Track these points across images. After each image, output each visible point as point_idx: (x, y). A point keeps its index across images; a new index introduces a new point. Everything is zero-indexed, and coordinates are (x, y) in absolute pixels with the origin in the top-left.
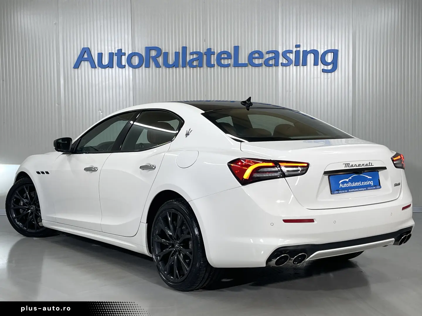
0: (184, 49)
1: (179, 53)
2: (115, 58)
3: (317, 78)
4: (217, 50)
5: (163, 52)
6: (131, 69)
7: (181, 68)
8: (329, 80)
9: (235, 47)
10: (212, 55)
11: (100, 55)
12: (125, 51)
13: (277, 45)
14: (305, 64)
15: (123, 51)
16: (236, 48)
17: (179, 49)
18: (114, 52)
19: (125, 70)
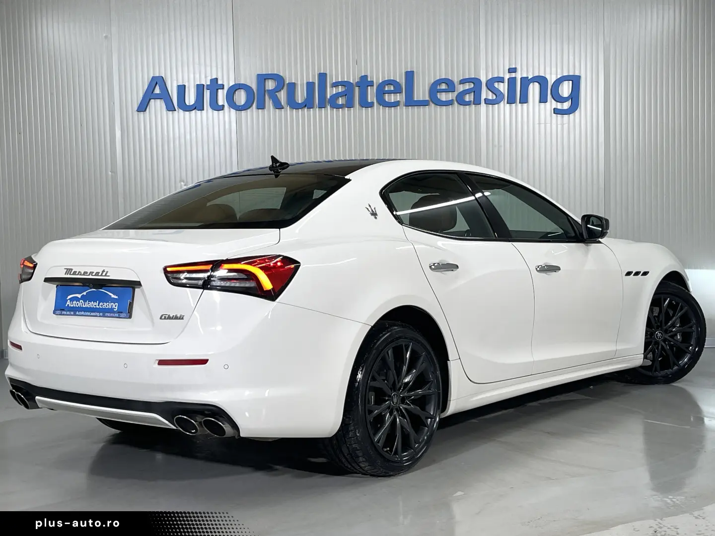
0: (323, 77)
1: (313, 83)
2: (207, 94)
3: (545, 123)
4: (378, 79)
5: (287, 82)
6: (233, 111)
7: (317, 109)
8: (566, 126)
9: (407, 73)
10: (369, 87)
11: (182, 89)
12: (223, 82)
13: (477, 68)
14: (524, 100)
15: (220, 82)
16: (410, 75)
17: (314, 76)
18: (204, 84)
19: (224, 113)
